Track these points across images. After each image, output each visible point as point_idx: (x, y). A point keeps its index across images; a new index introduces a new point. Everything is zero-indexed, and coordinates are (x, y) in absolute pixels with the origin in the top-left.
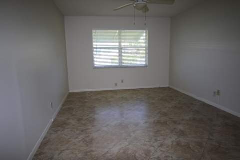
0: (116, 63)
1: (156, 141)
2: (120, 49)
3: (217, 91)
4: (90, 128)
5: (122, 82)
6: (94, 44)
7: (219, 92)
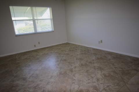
0: (32, 31)
1: (92, 78)
2: (34, 20)
3: (100, 41)
4: (39, 83)
5: (39, 43)
6: (12, 18)
7: (101, 41)
